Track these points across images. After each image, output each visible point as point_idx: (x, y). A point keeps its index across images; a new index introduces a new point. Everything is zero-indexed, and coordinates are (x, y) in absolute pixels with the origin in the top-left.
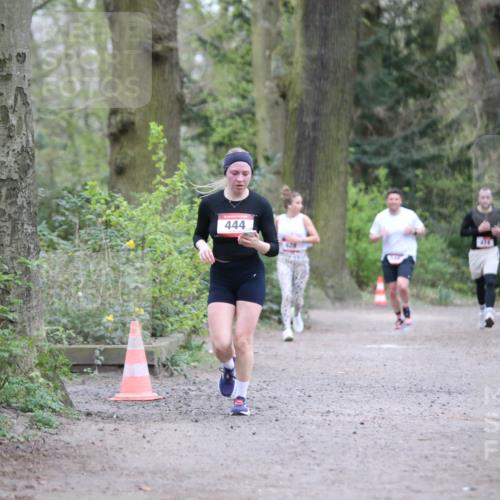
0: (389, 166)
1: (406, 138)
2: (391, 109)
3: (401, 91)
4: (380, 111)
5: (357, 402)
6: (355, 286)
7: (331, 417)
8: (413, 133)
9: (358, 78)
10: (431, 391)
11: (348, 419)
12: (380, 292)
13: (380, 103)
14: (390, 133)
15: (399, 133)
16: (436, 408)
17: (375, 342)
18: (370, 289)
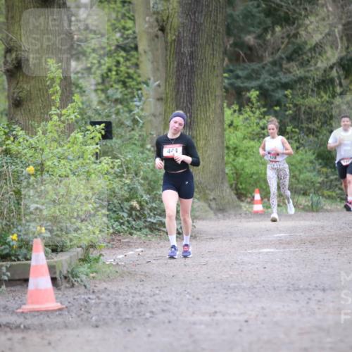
0: (260, 88)
1: (274, 63)
2: (259, 37)
3: (269, 21)
4: (250, 39)
5: (240, 302)
6: (235, 197)
7: (219, 317)
8: (281, 58)
9: (229, 11)
10: (307, 289)
11: (234, 318)
12: (257, 203)
13: (249, 33)
14: (261, 59)
15: (268, 59)
16: (313, 305)
17: (256, 247)
18: (249, 200)
